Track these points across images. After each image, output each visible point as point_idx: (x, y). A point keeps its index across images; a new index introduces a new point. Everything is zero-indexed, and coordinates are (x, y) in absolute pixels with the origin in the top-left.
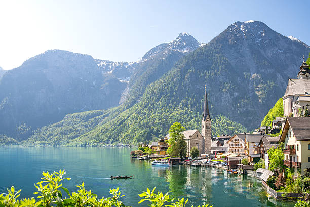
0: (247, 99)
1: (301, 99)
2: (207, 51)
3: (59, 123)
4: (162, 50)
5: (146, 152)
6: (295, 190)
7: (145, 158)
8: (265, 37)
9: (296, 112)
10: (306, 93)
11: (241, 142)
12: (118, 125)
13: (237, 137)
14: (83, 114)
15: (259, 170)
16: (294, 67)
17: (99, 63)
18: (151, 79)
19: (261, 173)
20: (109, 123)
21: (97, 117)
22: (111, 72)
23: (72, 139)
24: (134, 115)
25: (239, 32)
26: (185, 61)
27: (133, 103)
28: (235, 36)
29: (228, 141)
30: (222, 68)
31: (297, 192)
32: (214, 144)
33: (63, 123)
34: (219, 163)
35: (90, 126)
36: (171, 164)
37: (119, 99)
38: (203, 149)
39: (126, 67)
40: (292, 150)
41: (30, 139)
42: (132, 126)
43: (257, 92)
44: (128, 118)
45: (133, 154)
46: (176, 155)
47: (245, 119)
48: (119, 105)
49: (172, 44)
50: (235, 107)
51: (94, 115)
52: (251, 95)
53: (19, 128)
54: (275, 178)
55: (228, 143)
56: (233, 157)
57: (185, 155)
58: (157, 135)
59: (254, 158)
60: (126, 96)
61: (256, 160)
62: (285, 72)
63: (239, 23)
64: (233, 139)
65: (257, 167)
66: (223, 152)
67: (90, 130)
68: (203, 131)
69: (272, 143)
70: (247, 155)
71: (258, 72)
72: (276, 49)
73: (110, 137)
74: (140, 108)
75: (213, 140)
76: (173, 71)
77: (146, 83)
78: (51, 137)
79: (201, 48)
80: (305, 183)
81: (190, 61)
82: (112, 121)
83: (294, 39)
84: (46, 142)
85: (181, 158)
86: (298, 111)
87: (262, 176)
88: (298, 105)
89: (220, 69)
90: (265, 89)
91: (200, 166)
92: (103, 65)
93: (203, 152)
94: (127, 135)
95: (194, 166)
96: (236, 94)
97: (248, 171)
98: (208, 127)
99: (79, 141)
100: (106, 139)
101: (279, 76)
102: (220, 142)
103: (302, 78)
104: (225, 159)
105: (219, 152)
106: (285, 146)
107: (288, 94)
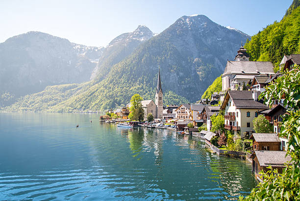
0: (190, 78)
1: (237, 77)
2: (159, 40)
3: (40, 93)
4: (124, 38)
5: (111, 117)
6: (236, 149)
7: (111, 121)
8: (206, 28)
9: (233, 87)
10: (242, 72)
11: (186, 111)
12: (89, 96)
13: (183, 107)
14: (60, 86)
15: (202, 132)
16: (230, 53)
17: (75, 46)
18: (115, 61)
19: (205, 134)
20: (82, 94)
21: (72, 90)
22: (84, 54)
23: (51, 106)
24: (102, 88)
25: (185, 24)
26: (142, 48)
27: (101, 79)
28: (182, 28)
29: (175, 109)
30: (171, 54)
31: (238, 151)
32: (165, 111)
33: (43, 93)
34: (170, 126)
35: (66, 96)
36: (132, 126)
37: (91, 76)
38: (157, 115)
39: (96, 50)
40: (232, 116)
41: (14, 106)
42: (100, 97)
43: (198, 72)
44: (97, 91)
45: (102, 118)
46: (136, 119)
47: (188, 93)
48: (90, 80)
49: (133, 34)
50: (180, 85)
51: (70, 88)
52: (193, 74)
53: (3, 96)
54: (217, 138)
55: (176, 111)
56: (181, 121)
57: (143, 119)
58: (119, 104)
59: (198, 123)
60: (95, 73)
61: (200, 124)
62: (222, 57)
63: (185, 17)
64: (181, 108)
65: (201, 130)
66: (172, 118)
67: (66, 99)
68: (157, 101)
69: (213, 111)
70: (192, 121)
71: (199, 57)
72: (215, 37)
73: (82, 106)
74: (107, 83)
75: (164, 108)
76: (133, 55)
77: (112, 64)
78: (33, 104)
79: (154, 38)
80: (245, 143)
81: (146, 48)
82: (85, 92)
83: (232, 29)
84: (28, 108)
85: (140, 121)
86: (235, 87)
87: (205, 137)
88: (235, 82)
89: (169, 55)
90: (205, 70)
91: (155, 128)
92: (78, 48)
93: (156, 118)
94: (96, 104)
95: (150, 128)
96: (181, 74)
97: (193, 133)
98: (160, 98)
99: (57, 107)
100: (79, 107)
101: (216, 59)
102: (170, 110)
103: (239, 60)
104: (174, 123)
105: (169, 118)
106: (226, 113)
107: (226, 73)
